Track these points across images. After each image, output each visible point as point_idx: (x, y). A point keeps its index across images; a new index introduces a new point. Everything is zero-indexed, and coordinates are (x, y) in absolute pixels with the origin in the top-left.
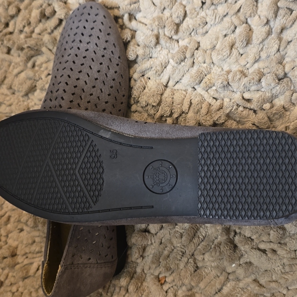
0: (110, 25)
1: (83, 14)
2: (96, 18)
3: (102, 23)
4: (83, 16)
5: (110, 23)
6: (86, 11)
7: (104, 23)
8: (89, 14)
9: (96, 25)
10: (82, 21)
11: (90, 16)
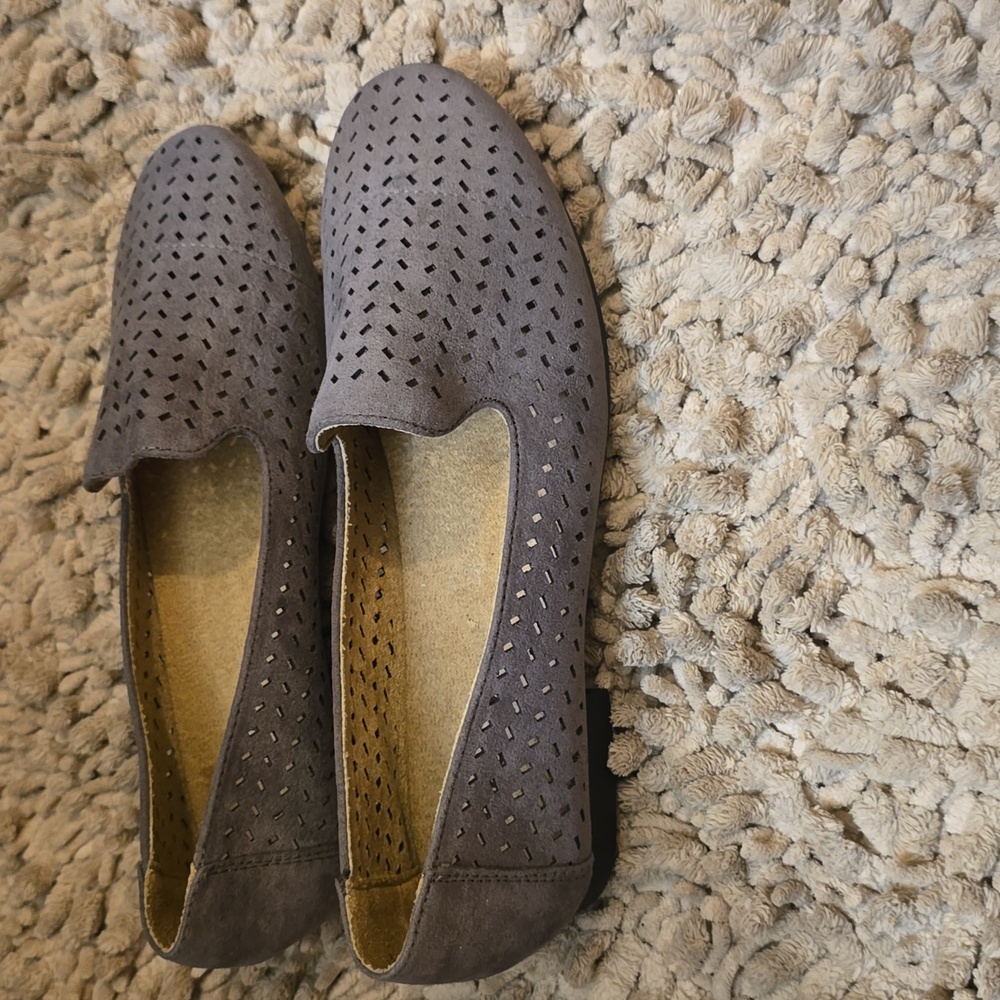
0: (256, 181)
1: (177, 160)
2: (213, 167)
3: (233, 178)
4: (177, 166)
5: (255, 176)
6: (184, 152)
7: (237, 178)
8: (194, 160)
9: (218, 186)
10: (175, 182)
11: (198, 164)
